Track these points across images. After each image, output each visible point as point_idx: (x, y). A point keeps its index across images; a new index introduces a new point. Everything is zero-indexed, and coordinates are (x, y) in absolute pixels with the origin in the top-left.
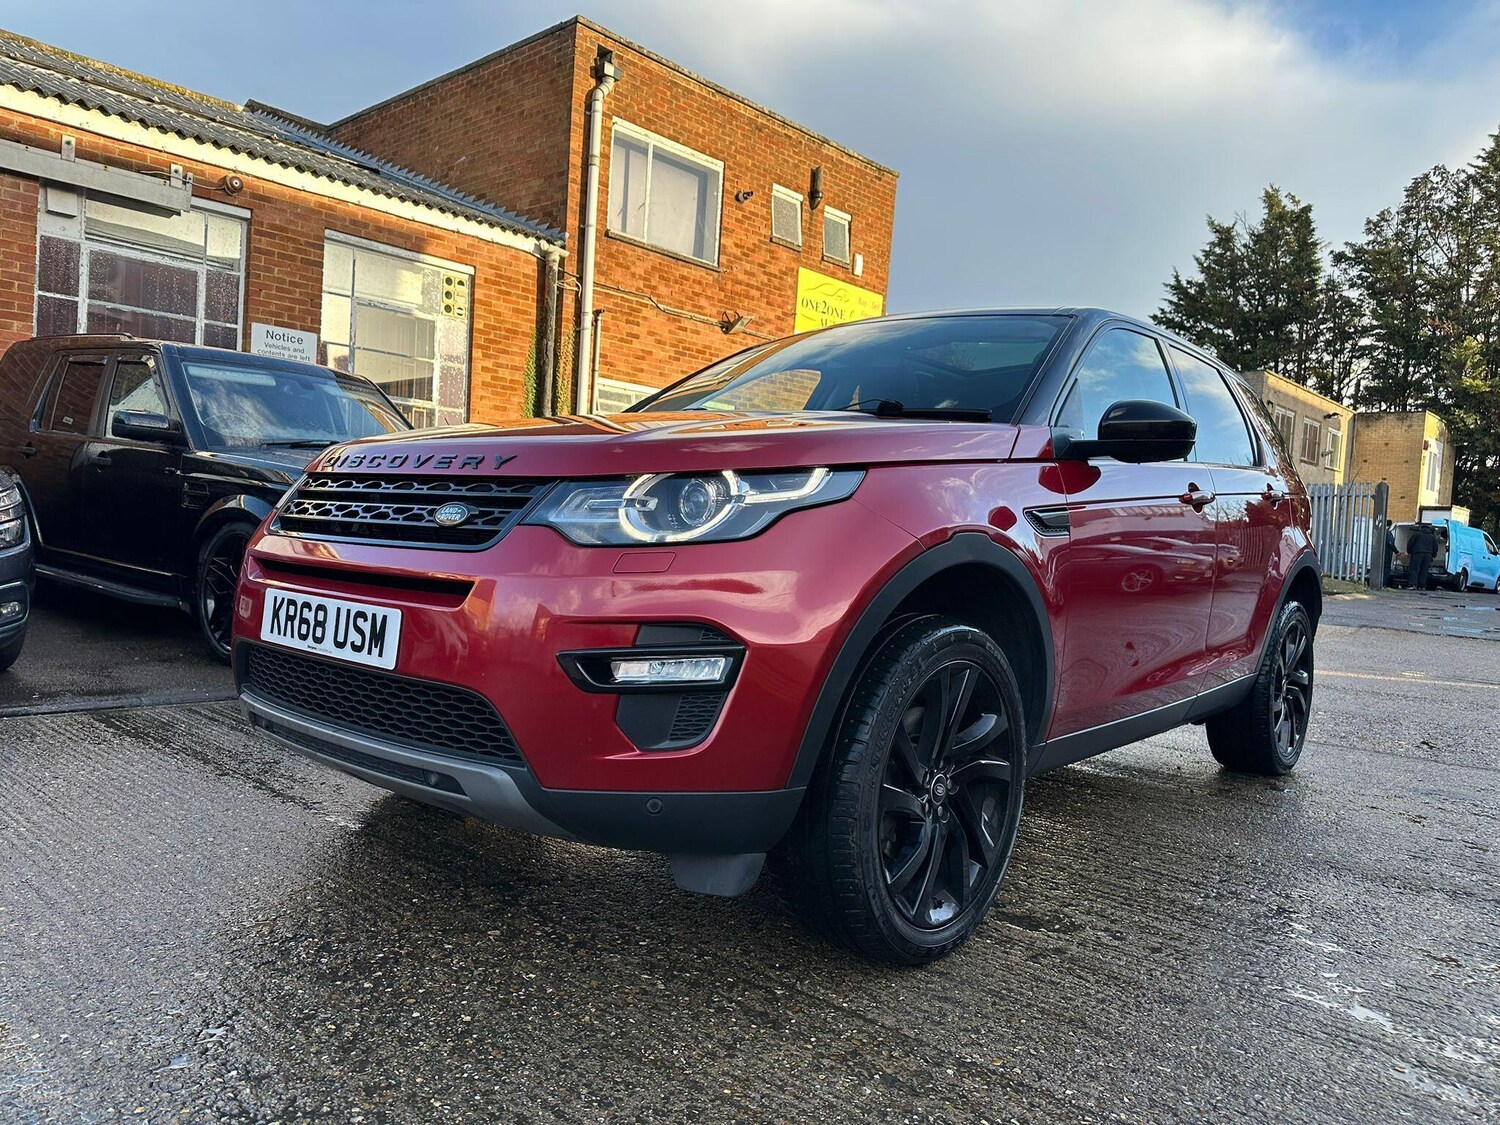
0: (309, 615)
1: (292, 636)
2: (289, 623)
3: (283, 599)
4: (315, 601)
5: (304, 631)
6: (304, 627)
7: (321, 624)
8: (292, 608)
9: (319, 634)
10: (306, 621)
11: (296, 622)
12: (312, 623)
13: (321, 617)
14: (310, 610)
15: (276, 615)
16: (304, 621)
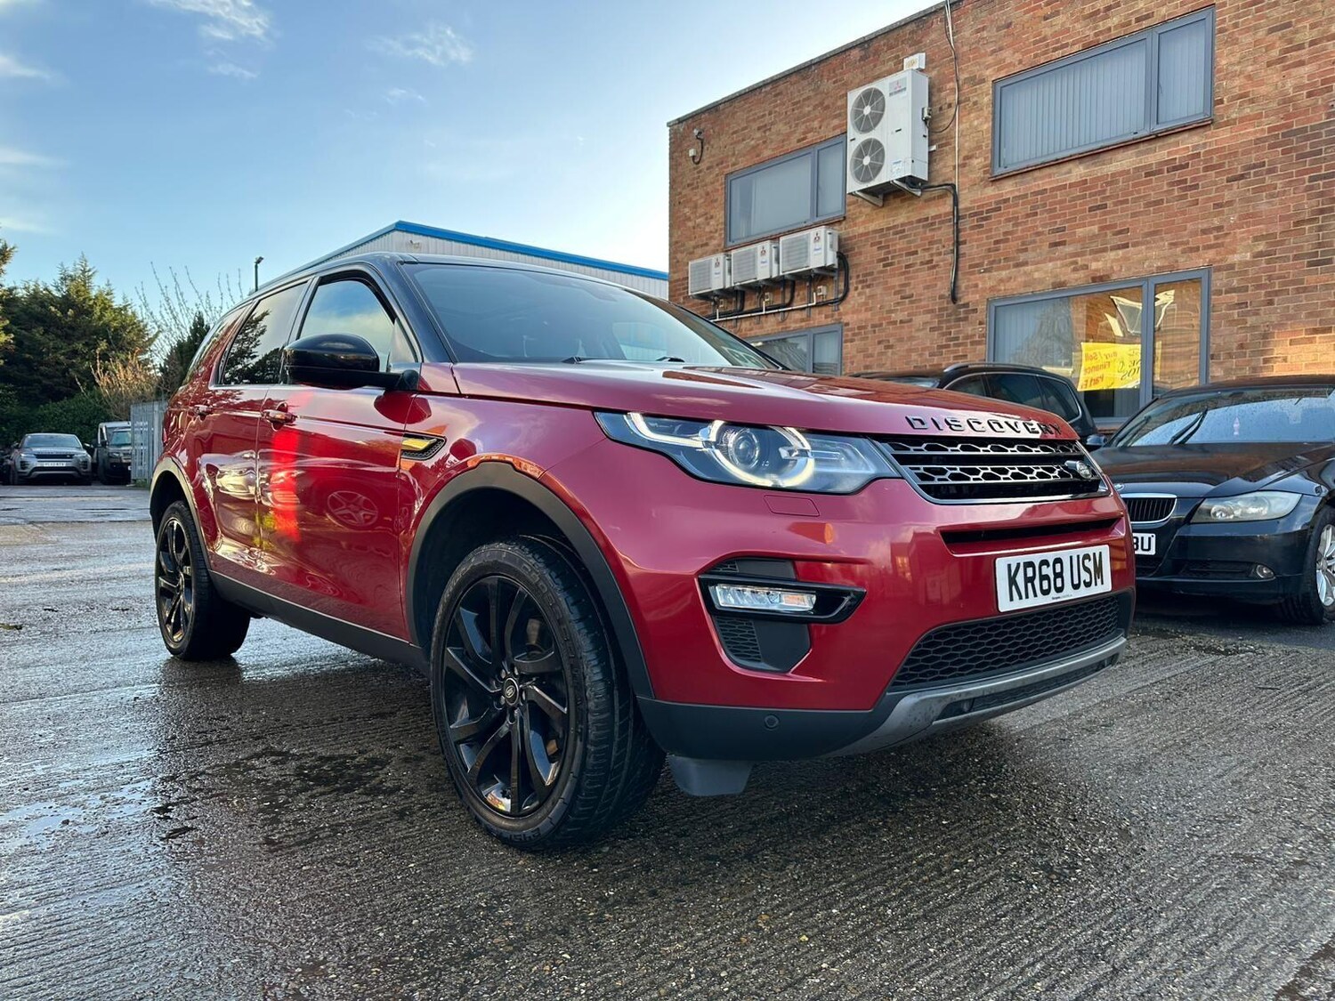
0: (1047, 571)
1: (1036, 596)
2: (1029, 585)
3: (1019, 564)
4: (1050, 557)
5: (1045, 586)
6: (1045, 584)
7: (1059, 575)
8: (1030, 571)
9: (1059, 585)
10: (1047, 577)
11: (1037, 582)
12: (1052, 577)
13: (1058, 570)
14: (1048, 566)
15: (1012, 581)
16: (1044, 577)
